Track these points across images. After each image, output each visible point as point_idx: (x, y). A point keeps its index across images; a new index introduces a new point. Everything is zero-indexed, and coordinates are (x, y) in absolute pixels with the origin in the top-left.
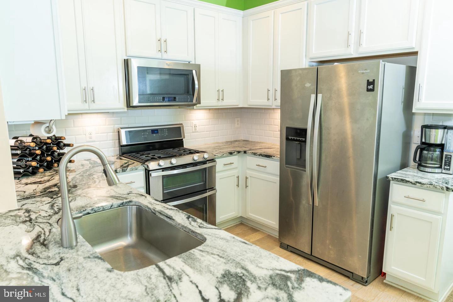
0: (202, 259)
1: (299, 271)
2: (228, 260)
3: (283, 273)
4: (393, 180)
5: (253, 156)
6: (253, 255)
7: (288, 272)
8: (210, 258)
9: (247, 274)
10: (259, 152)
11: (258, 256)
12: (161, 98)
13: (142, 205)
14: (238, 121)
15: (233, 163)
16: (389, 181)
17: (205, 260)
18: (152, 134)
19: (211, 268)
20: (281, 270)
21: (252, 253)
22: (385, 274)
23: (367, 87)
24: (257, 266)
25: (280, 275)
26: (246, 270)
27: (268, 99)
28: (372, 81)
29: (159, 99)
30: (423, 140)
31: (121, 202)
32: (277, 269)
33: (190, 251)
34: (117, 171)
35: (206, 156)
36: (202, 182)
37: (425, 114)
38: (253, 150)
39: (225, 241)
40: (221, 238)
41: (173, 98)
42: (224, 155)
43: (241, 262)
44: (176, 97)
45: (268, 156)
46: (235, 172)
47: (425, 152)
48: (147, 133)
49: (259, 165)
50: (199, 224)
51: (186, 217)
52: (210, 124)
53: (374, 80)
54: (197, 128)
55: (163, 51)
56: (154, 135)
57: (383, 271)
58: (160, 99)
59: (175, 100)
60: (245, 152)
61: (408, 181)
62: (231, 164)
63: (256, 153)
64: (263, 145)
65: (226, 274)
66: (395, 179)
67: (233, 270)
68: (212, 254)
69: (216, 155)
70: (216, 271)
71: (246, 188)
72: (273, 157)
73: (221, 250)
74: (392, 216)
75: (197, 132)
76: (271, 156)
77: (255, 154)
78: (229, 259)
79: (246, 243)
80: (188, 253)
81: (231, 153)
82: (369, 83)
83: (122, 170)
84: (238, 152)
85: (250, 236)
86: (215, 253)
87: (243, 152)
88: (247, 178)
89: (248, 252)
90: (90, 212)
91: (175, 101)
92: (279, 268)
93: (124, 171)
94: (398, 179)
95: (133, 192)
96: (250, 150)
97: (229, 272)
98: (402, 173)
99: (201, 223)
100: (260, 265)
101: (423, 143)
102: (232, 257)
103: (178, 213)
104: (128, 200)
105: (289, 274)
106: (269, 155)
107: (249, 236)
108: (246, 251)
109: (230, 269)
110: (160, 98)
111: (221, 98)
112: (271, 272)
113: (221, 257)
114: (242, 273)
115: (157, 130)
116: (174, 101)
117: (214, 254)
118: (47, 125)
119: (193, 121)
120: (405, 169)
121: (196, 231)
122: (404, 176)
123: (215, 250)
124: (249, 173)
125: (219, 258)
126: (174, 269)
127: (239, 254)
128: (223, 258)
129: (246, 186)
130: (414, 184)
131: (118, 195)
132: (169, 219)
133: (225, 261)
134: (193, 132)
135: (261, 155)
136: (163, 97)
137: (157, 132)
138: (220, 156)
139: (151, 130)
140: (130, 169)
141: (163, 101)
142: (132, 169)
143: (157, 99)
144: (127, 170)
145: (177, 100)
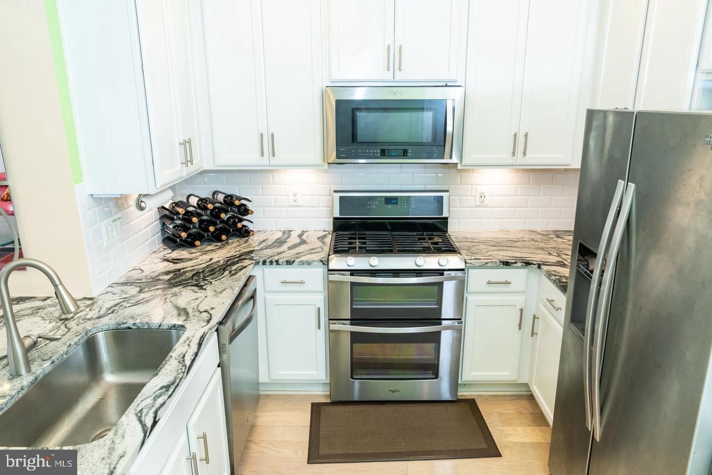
12: (378, 151)
18: (386, 204)
34: (279, 262)
36: (436, 305)
41: (402, 151)
42: (489, 265)
44: (407, 150)
45: (563, 290)
46: (519, 300)
48: (377, 203)
49: (550, 302)
52: (518, 194)
54: (487, 200)
56: (390, 206)
58: (377, 153)
60: (539, 267)
62: (507, 282)
71: (532, 336)
75: (487, 206)
77: (549, 276)
81: (506, 264)
84: (525, 263)
85: (520, 429)
87: (537, 266)
88: (535, 318)
90: (131, 326)
91: (406, 156)
93: (290, 264)
107: (516, 428)
110: (375, 151)
111: (520, 149)
116: (404, 155)
124: (541, 310)
134: (476, 206)
135: (556, 282)
136: (381, 150)
137: (396, 201)
138: (478, 265)
139: (385, 198)
140: (299, 262)
141: (381, 155)
142: (302, 263)
143: (369, 153)
144: (295, 263)
145: (410, 154)
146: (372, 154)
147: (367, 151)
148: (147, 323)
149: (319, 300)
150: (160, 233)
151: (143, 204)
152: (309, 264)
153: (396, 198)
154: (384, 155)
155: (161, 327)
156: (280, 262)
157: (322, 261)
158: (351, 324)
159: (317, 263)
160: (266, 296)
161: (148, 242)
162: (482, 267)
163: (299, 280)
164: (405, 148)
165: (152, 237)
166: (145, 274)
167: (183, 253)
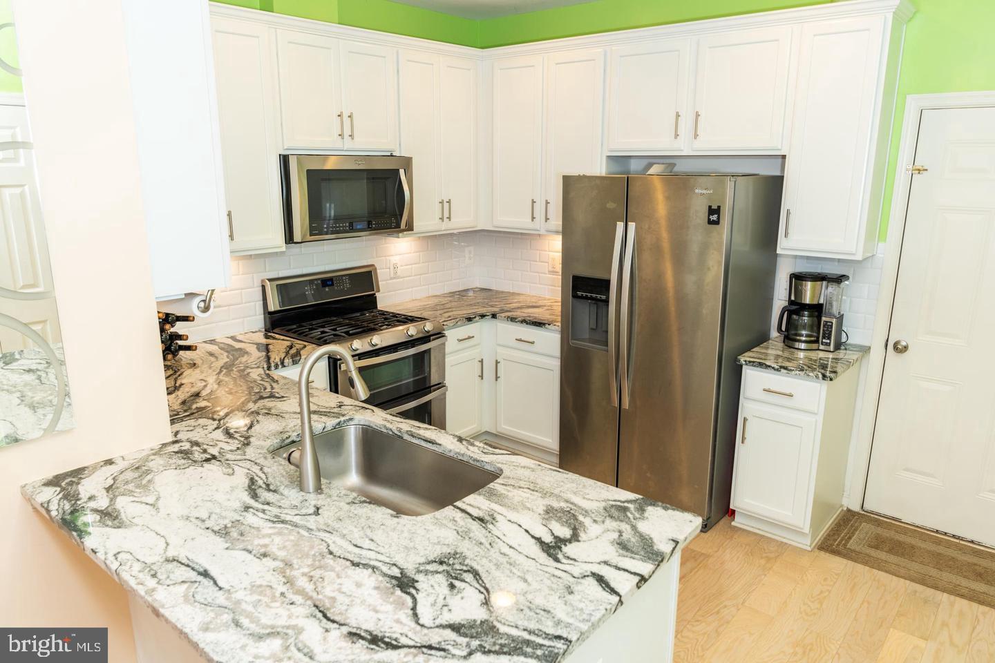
0: (510, 494)
1: (637, 500)
2: (545, 494)
3: (619, 503)
4: (746, 364)
5: (510, 322)
6: (574, 485)
7: (624, 502)
8: (520, 492)
9: (575, 508)
10: (519, 314)
11: (581, 486)
12: (347, 224)
13: (371, 425)
14: (470, 252)
15: (473, 337)
16: (741, 366)
17: (514, 496)
18: (323, 287)
19: (527, 504)
20: (615, 501)
21: (572, 482)
22: (733, 512)
23: (709, 216)
24: (584, 498)
25: (616, 506)
26: (572, 503)
27: (533, 218)
28: (716, 208)
29: (343, 227)
30: (793, 298)
31: (338, 420)
32: (609, 500)
33: (488, 486)
34: (285, 364)
35: (429, 327)
37: (796, 257)
38: (507, 311)
39: (529, 470)
40: (522, 467)
41: (367, 222)
43: (562, 494)
45: (539, 324)
46: (476, 353)
47: (795, 317)
48: (314, 287)
49: (520, 340)
50: (481, 449)
51: (456, 439)
52: (421, 261)
53: (719, 207)
54: (399, 271)
55: (346, 136)
56: (327, 289)
57: (731, 507)
58: (346, 226)
59: (371, 226)
60: (494, 316)
61: (769, 366)
62: (470, 338)
63: (516, 319)
64: (521, 299)
65: (549, 509)
66: (750, 362)
67: (556, 505)
68: (520, 487)
69: (445, 323)
70: (535, 507)
71: (496, 380)
72: (547, 326)
73: (529, 482)
74: (745, 420)
75: (398, 278)
76: (544, 324)
77: (513, 319)
78: (545, 492)
79: (560, 472)
80: (486, 488)
81: (469, 319)
82: (711, 211)
83: (293, 361)
84: (481, 316)
86: (522, 485)
87: (490, 316)
88: (497, 362)
89: (566, 482)
91: (371, 228)
92: (613, 499)
93: (298, 364)
94: (754, 362)
95: (345, 403)
96: (503, 311)
97: (552, 508)
98: (760, 352)
99: (484, 448)
100: (587, 496)
101: (791, 302)
102: (548, 490)
103: (439, 434)
104: (347, 418)
105: (626, 504)
106: (539, 321)
108: (563, 482)
109: (551, 504)
111: (446, 215)
112: (604, 504)
113: (533, 491)
114: (567, 507)
115: (331, 279)
116: (369, 228)
117: (523, 488)
118: (204, 298)
119: (391, 258)
120: (765, 344)
121: (482, 459)
122: (763, 357)
123: (521, 482)
124: (502, 353)
125: (532, 492)
126: (479, 509)
127: (556, 486)
128: (537, 491)
129: (497, 378)
130: (777, 370)
131: (324, 410)
132: (431, 444)
133: (540, 495)
134: (391, 279)
135: (524, 321)
136: (350, 223)
137: (330, 283)
138: (452, 325)
139: (321, 281)
141: (350, 229)
143: (339, 227)
145: (374, 226)
146: (341, 229)
155: (326, 430)
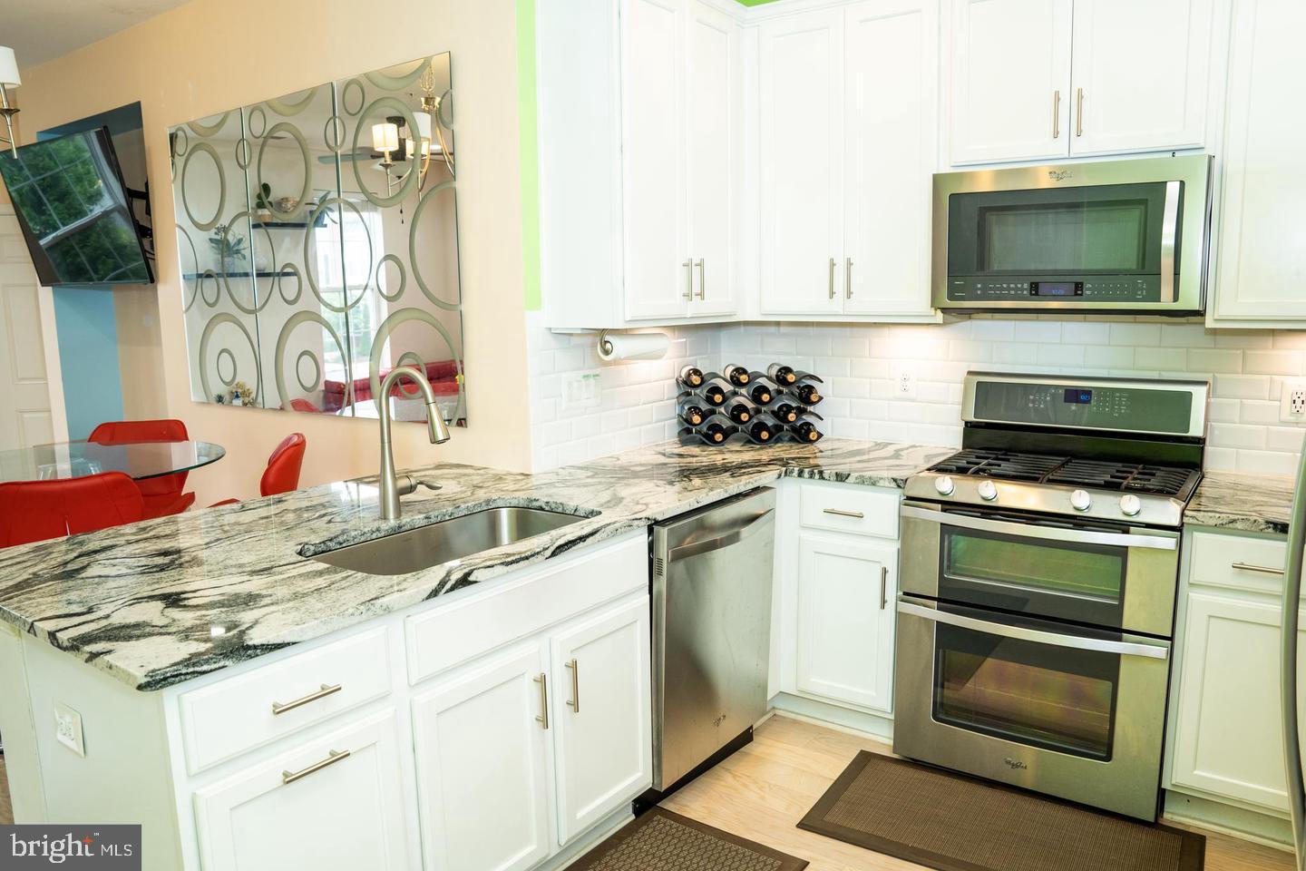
12: (1026, 286)
18: (1067, 401)
29: (1016, 289)
36: (1112, 597)
41: (1073, 286)
42: (1236, 525)
44: (1082, 284)
48: (1049, 398)
56: (1074, 407)
58: (1023, 289)
59: (1079, 292)
91: (1081, 295)
110: (1020, 286)
116: (1076, 294)
119: (1289, 380)
136: (1032, 284)
138: (1213, 522)
139: (1066, 391)
140: (857, 478)
141: (1031, 294)
142: (862, 481)
143: (1009, 289)
144: (850, 478)
145: (1088, 292)
146: (1013, 292)
147: (1005, 286)
148: (561, 504)
149: (888, 554)
150: (676, 420)
151: (608, 346)
152: (874, 484)
153: (1088, 392)
154: (1037, 294)
156: (826, 475)
157: (895, 480)
158: (939, 609)
159: (887, 484)
160: (802, 535)
161: (650, 426)
162: (1219, 528)
163: (857, 512)
164: (1078, 279)
165: (656, 422)
166: (620, 462)
167: (695, 450)
